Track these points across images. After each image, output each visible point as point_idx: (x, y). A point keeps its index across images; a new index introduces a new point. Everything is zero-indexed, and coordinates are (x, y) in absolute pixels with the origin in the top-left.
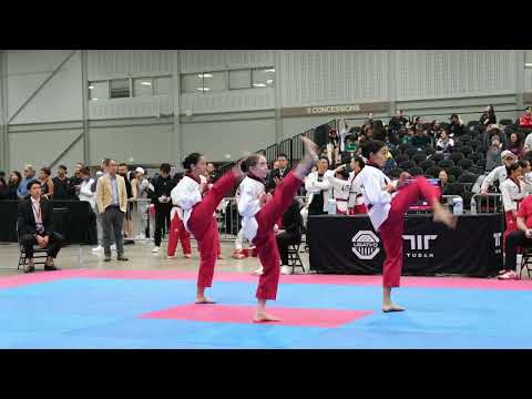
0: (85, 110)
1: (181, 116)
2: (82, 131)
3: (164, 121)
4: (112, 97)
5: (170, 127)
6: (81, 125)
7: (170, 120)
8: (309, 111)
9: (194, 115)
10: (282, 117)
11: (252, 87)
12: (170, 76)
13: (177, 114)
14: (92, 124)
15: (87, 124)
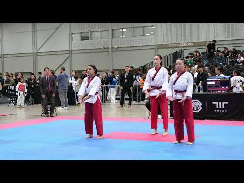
0: (70, 45)
1: (112, 48)
2: (69, 55)
3: (105, 50)
4: (82, 40)
5: (107, 53)
6: (68, 52)
7: (108, 50)
8: (170, 46)
9: (118, 48)
10: (158, 48)
11: (144, 35)
12: (108, 30)
13: (110, 47)
14: (73, 52)
15: (71, 52)
